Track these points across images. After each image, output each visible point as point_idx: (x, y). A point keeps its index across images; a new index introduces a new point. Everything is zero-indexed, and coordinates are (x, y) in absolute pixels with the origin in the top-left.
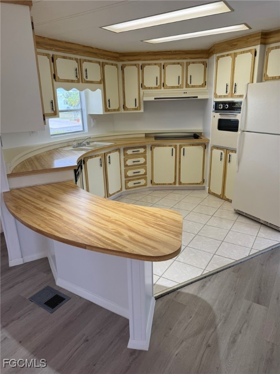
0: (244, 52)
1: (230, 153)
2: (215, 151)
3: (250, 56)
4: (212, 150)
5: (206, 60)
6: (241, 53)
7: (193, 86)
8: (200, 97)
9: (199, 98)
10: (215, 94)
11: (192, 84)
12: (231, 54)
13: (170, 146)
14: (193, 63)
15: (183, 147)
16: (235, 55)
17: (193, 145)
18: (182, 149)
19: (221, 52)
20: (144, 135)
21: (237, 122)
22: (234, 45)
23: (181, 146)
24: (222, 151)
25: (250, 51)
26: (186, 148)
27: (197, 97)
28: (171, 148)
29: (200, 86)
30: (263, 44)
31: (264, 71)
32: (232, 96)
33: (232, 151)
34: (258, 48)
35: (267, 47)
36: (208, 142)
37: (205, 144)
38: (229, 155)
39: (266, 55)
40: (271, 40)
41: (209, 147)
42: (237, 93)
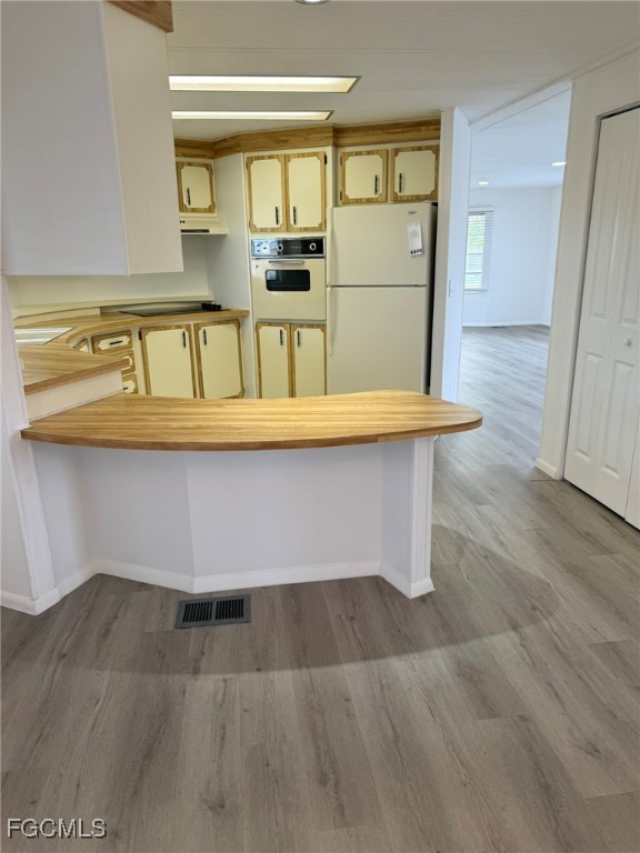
0: (303, 155)
1: (299, 329)
2: (264, 330)
3: (316, 163)
4: (257, 329)
5: (210, 161)
6: (299, 156)
7: (194, 210)
8: (213, 231)
9: (211, 233)
10: (251, 225)
11: (193, 206)
12: (277, 156)
13: (179, 327)
14: (190, 164)
15: (203, 328)
16: (287, 159)
17: (219, 323)
18: (201, 333)
19: (253, 149)
20: (98, 312)
21: (306, 274)
22: (281, 141)
23: (197, 327)
24: (282, 328)
25: (315, 154)
26: (208, 329)
27: (208, 231)
28: (180, 331)
29: (206, 211)
30: (336, 146)
31: (340, 189)
32: (288, 229)
33: (301, 326)
34: (329, 151)
35: (342, 151)
36: (245, 314)
37: (237, 320)
38: (296, 333)
39: (339, 163)
40: (347, 141)
41: (250, 324)
42: (300, 224)
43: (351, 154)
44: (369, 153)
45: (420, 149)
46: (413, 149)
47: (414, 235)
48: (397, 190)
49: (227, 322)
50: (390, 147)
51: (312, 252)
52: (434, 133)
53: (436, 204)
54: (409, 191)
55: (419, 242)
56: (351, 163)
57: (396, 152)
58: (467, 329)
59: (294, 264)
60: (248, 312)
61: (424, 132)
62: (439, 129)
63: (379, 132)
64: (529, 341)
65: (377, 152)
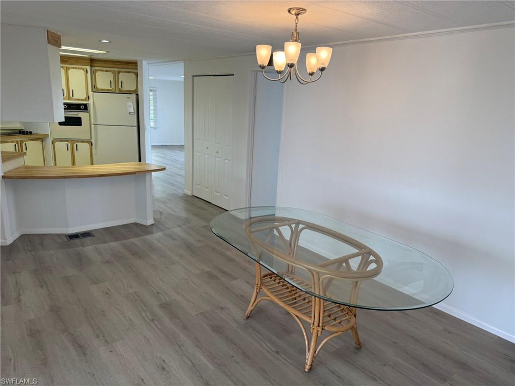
0: (76, 68)
1: (76, 143)
2: (57, 144)
3: (82, 73)
4: (53, 143)
6: (73, 68)
12: (63, 67)
13: (11, 142)
16: (67, 69)
17: (33, 140)
18: (24, 144)
21: (80, 118)
23: (22, 142)
24: (68, 143)
25: (81, 69)
26: (27, 143)
28: (12, 144)
30: (91, 66)
31: (94, 84)
32: (69, 98)
33: (78, 142)
34: (88, 68)
35: (94, 68)
36: (46, 136)
37: (42, 139)
38: (75, 145)
39: (93, 73)
40: (96, 65)
41: (49, 141)
42: (75, 97)
43: (98, 70)
44: (107, 71)
45: (129, 72)
46: (126, 72)
47: (130, 106)
48: (120, 87)
49: (37, 139)
50: (116, 70)
51: (82, 109)
52: (135, 67)
53: (137, 95)
54: (125, 88)
55: (132, 109)
56: (98, 74)
57: (119, 72)
58: (153, 147)
59: (73, 114)
60: (48, 135)
61: (130, 66)
62: (137, 66)
63: (110, 63)
64: (178, 152)
65: (111, 71)
